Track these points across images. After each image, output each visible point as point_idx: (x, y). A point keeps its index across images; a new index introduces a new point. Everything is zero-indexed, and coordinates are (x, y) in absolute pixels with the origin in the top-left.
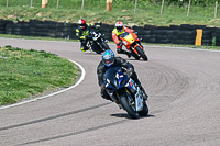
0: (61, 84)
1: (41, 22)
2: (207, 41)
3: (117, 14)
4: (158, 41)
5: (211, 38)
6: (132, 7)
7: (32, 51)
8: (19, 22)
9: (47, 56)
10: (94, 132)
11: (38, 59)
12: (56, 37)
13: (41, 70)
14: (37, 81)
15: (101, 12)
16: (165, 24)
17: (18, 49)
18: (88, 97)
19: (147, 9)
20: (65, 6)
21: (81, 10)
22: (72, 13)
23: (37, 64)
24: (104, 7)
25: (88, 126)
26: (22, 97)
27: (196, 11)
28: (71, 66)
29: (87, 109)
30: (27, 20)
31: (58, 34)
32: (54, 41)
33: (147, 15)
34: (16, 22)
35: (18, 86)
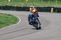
0: (14, 23)
1: (8, 6)
2: (54, 11)
3: (29, 4)
4: (41, 11)
5: (55, 10)
6: (33, 2)
7: (6, 14)
8: (2, 6)
9: (10, 15)
10: (23, 36)
11: (8, 16)
12: (13, 10)
13: (8, 19)
14: (7, 22)
15: (25, 3)
16: (43, 6)
17: (2, 14)
18: (21, 26)
19: (38, 3)
20: (15, 2)
21: (19, 3)
22: (17, 4)
23: (7, 18)
24: (26, 2)
25: (21, 35)
26: (3, 27)
27: (51, 3)
28: (17, 18)
29: (21, 30)
30: (5, 6)
31: (13, 9)
32: (12, 11)
33: (38, 4)
34: (1, 6)
35: (2, 24)
